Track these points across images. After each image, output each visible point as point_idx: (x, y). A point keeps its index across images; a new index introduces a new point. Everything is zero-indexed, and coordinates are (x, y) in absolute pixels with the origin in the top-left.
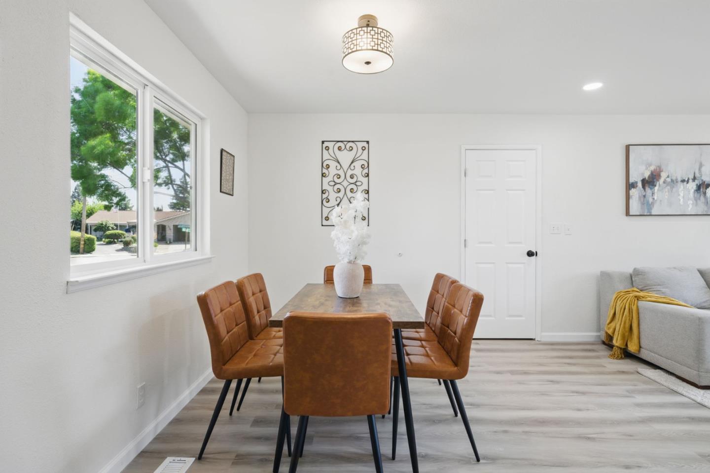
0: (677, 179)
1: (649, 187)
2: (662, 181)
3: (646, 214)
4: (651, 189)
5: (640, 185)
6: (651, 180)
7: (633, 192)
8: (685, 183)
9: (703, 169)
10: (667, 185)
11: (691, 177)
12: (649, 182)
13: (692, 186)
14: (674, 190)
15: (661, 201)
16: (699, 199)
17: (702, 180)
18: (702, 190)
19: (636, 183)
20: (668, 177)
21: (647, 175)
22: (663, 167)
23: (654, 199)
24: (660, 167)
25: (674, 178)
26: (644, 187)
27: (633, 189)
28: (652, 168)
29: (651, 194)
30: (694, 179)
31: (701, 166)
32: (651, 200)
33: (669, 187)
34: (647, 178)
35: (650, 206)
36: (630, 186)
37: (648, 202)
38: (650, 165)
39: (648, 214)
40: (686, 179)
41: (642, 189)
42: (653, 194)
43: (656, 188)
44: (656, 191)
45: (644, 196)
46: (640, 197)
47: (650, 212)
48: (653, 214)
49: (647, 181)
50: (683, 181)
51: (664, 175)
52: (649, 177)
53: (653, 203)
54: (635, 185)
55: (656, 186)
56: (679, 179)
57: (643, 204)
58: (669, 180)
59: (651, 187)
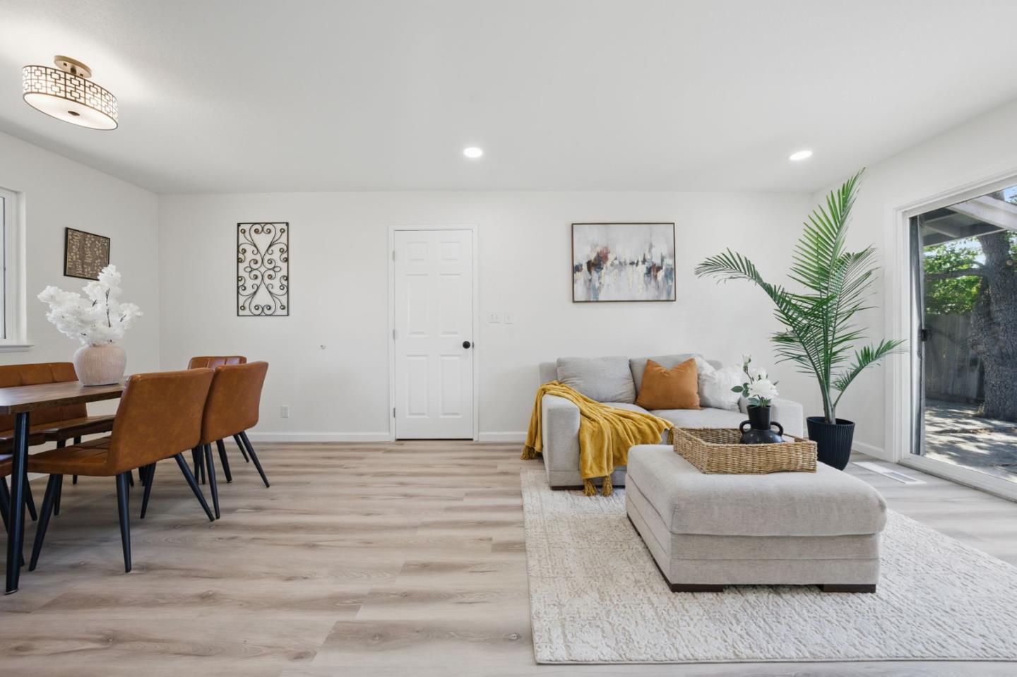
0: (625, 262)
1: (595, 270)
2: (609, 263)
3: (592, 300)
4: (597, 272)
5: (585, 267)
6: (597, 262)
7: (578, 275)
8: (635, 266)
9: (653, 250)
10: (615, 268)
11: (641, 259)
12: (596, 264)
13: (642, 269)
14: (623, 273)
15: (608, 285)
16: (650, 283)
17: (653, 263)
18: (652, 273)
19: (581, 265)
20: (616, 259)
21: (593, 257)
22: (610, 248)
23: (600, 283)
24: (606, 248)
25: (622, 260)
26: (589, 270)
27: (577, 273)
28: (599, 249)
29: (597, 278)
30: (644, 261)
31: (651, 247)
32: (597, 285)
33: (616, 271)
34: (593, 261)
35: (596, 291)
36: (576, 269)
37: (594, 286)
38: (596, 246)
39: (595, 300)
40: (636, 262)
41: (588, 273)
42: (600, 278)
43: (603, 271)
44: (603, 274)
45: (590, 280)
46: (585, 282)
47: (597, 298)
48: (600, 299)
49: (593, 263)
50: (632, 263)
51: (611, 257)
52: (595, 259)
53: (599, 289)
54: (580, 268)
55: (602, 269)
56: (628, 262)
57: (589, 289)
58: (616, 262)
59: (597, 270)
